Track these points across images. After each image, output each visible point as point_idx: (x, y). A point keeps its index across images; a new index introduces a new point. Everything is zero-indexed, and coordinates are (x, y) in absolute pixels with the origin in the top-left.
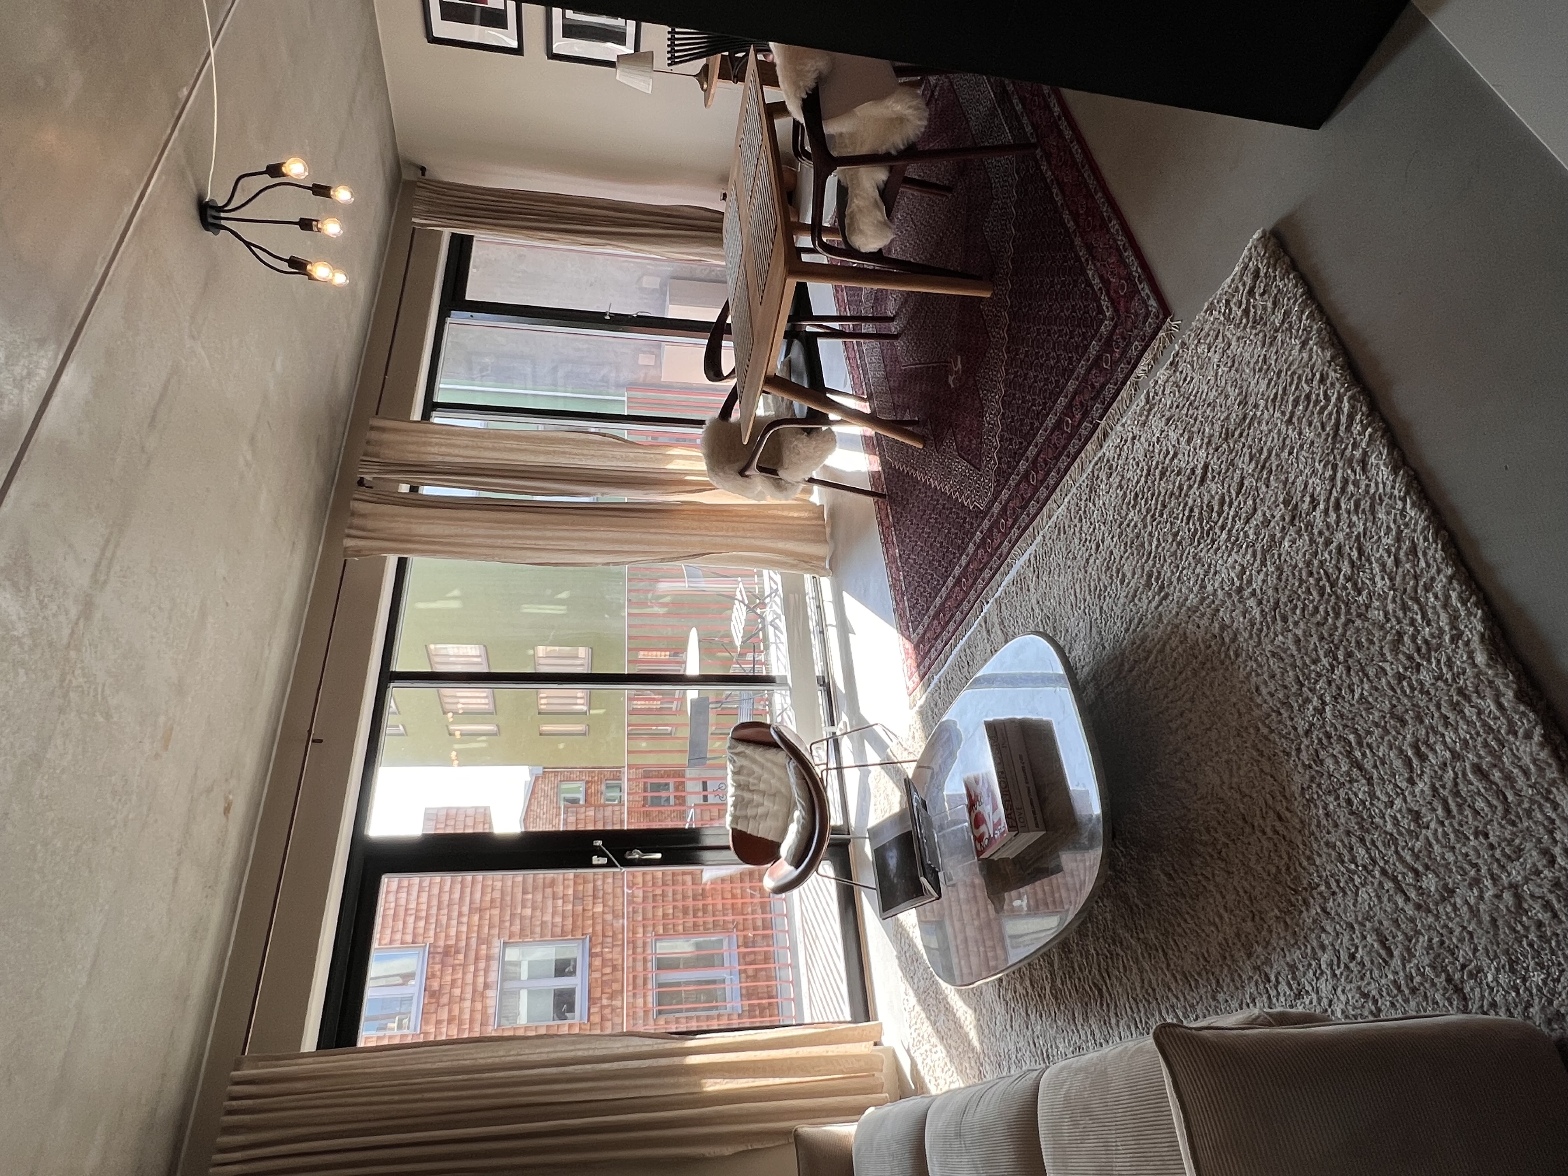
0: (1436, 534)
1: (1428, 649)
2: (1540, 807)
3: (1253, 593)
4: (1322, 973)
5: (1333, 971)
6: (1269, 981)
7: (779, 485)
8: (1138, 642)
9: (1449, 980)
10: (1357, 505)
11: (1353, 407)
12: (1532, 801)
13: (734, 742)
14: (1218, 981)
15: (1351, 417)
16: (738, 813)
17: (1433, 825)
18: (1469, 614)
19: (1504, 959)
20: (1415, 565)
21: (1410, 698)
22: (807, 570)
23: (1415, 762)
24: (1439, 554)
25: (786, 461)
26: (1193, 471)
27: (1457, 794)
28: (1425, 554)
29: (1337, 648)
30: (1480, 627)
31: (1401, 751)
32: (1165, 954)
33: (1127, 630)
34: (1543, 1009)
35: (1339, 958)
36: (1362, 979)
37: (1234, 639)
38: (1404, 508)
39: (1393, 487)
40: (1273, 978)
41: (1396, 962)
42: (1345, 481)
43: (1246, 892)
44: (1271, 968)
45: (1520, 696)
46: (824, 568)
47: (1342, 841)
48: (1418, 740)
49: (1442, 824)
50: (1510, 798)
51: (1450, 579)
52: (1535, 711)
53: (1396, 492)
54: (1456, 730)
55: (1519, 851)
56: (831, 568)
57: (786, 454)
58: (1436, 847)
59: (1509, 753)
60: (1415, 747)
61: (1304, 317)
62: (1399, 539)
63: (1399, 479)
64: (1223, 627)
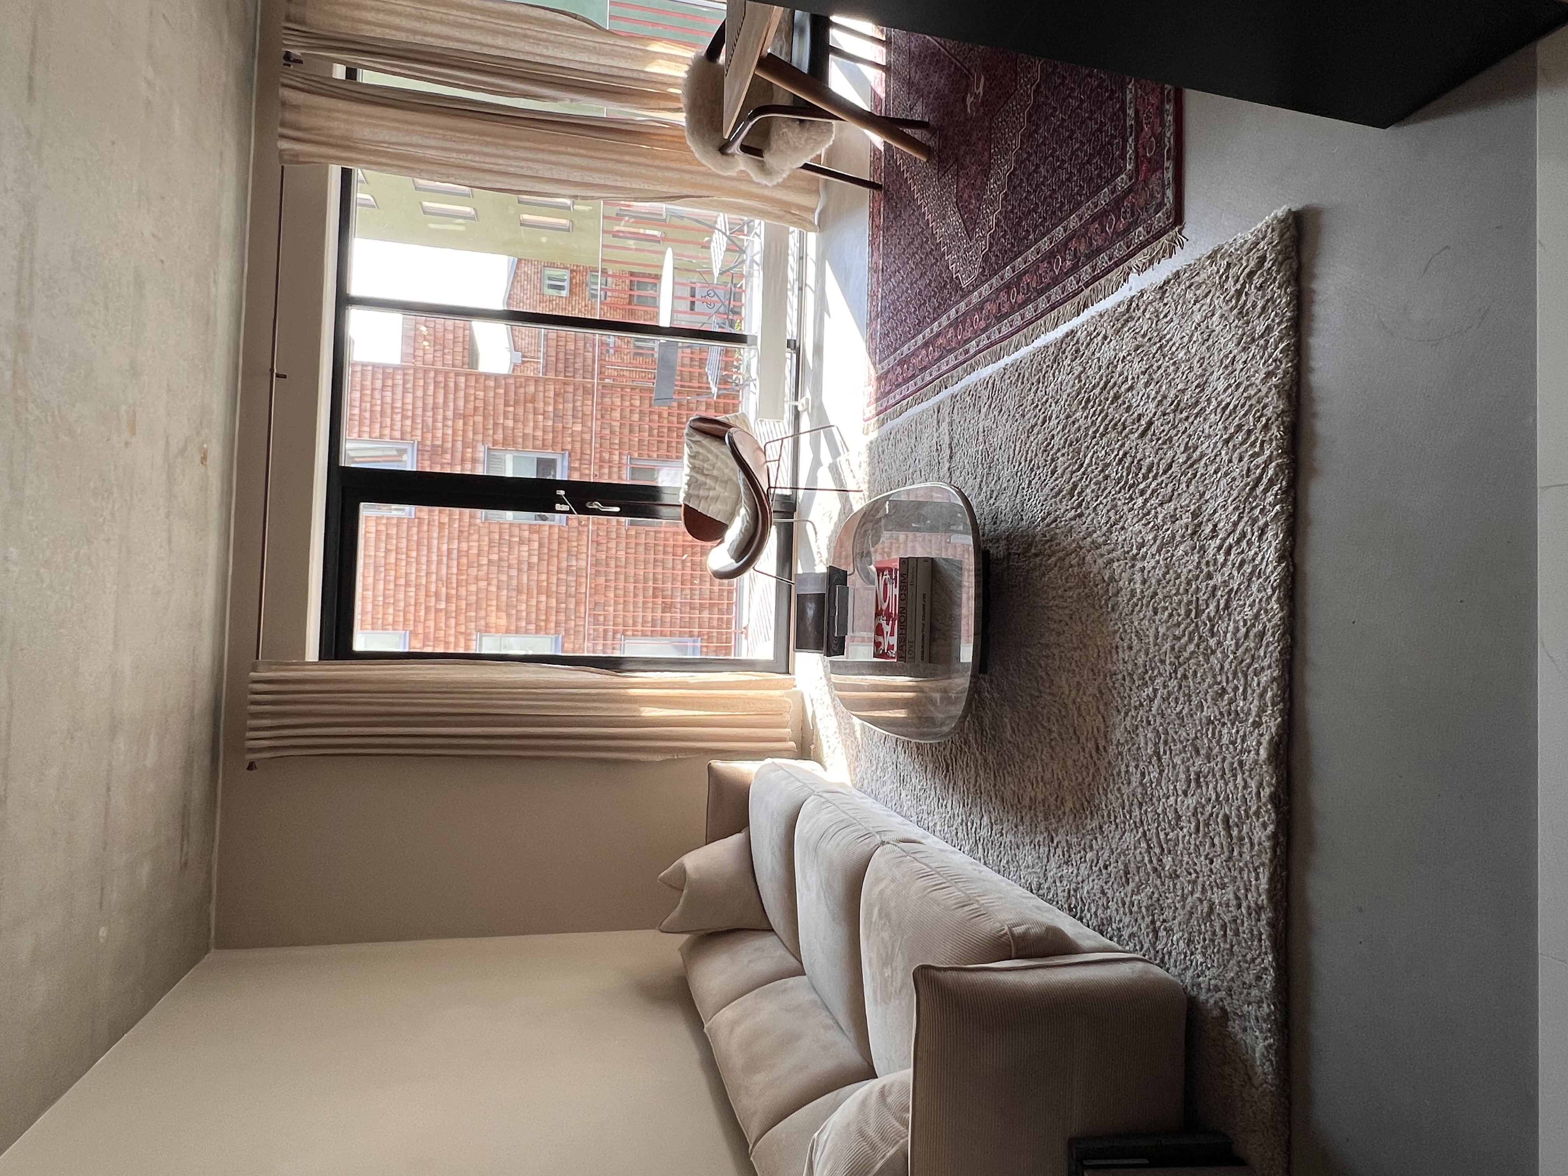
0: (1283, 635)
1: (1236, 717)
2: (1249, 871)
3: (1143, 569)
4: (1085, 861)
5: (1091, 866)
6: (1053, 842)
7: (763, 168)
8: (1048, 538)
9: (1153, 922)
10: (1242, 563)
11: (1276, 474)
12: (1246, 865)
13: (692, 431)
14: (1022, 818)
15: (1271, 483)
16: (691, 492)
17: (1185, 830)
18: (1272, 715)
19: (1186, 935)
20: (1257, 649)
21: (1210, 741)
22: (793, 223)
23: (1193, 785)
24: (1276, 654)
25: (774, 145)
26: (1140, 417)
27: (1207, 825)
28: (1267, 646)
29: (1180, 665)
30: (1273, 730)
31: (1188, 770)
32: (995, 777)
33: (1043, 519)
34: (1193, 978)
35: (1098, 862)
36: (1106, 883)
37: (1116, 594)
38: (1270, 597)
39: (1272, 572)
40: (1055, 842)
41: (1129, 889)
42: (1243, 535)
43: (1058, 779)
44: (1057, 835)
45: (1273, 798)
46: (812, 223)
47: (1128, 797)
48: (1201, 772)
49: (1191, 835)
50: (1235, 854)
51: (1274, 679)
52: (1277, 813)
53: (1272, 578)
54: (1226, 784)
55: (1224, 886)
56: (819, 225)
57: (774, 137)
58: (1181, 845)
59: (1249, 825)
60: (1198, 774)
61: (1281, 346)
62: (1256, 617)
63: (1279, 569)
64: (1112, 579)
